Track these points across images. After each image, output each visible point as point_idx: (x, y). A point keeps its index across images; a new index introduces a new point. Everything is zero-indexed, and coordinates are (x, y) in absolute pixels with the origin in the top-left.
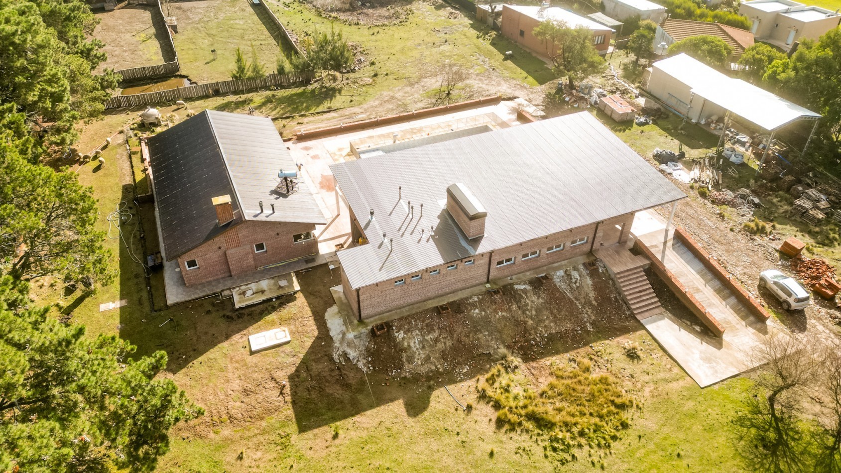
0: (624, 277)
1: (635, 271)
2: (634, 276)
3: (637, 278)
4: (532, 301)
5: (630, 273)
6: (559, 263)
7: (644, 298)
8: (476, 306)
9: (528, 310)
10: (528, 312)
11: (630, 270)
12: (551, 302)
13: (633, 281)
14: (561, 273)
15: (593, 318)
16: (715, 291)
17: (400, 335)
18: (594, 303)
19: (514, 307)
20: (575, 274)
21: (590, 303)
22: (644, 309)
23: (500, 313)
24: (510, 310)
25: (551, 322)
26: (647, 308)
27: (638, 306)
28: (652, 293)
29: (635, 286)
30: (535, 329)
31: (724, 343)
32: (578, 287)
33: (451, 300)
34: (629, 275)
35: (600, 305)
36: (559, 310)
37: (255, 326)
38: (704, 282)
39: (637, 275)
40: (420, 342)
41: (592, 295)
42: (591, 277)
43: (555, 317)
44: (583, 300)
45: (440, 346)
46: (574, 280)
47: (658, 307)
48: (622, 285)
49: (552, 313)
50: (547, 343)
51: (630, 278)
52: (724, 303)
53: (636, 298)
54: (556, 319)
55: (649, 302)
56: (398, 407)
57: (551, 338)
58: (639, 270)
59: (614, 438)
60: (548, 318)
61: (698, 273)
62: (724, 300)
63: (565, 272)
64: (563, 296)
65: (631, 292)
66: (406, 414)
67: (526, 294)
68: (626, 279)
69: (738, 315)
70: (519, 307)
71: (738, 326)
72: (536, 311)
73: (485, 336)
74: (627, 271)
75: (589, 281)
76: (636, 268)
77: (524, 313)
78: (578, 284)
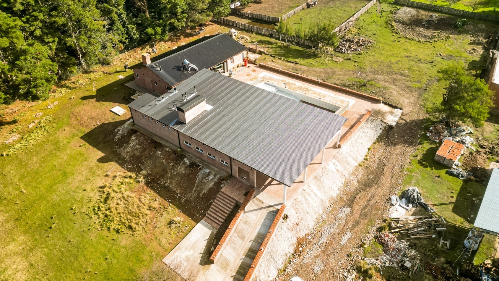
0: (223, 196)
1: (231, 199)
2: (227, 201)
3: (228, 203)
4: (180, 169)
5: (227, 197)
6: (214, 167)
7: (218, 214)
8: (163, 151)
9: (174, 170)
10: (173, 171)
11: (230, 197)
12: (186, 176)
13: (223, 202)
14: (207, 171)
15: (191, 199)
16: (250, 248)
17: (133, 138)
18: (201, 195)
19: (171, 164)
20: (211, 177)
21: (199, 192)
22: (212, 218)
23: (164, 161)
24: (168, 163)
25: (176, 183)
26: (213, 219)
27: (211, 213)
28: (225, 216)
29: (222, 205)
30: (167, 179)
31: (207, 266)
32: (204, 182)
33: (161, 142)
34: (226, 198)
35: (202, 198)
36: (184, 182)
37: (123, 105)
38: (253, 239)
39: (229, 202)
40: (133, 145)
41: (205, 191)
42: (214, 184)
43: (179, 183)
44: (198, 189)
45: (136, 152)
46: (207, 178)
47: (219, 224)
48: (217, 198)
49: (181, 180)
50: (161, 188)
51: (225, 199)
52: (244, 257)
53: (215, 210)
54: (178, 184)
55: (218, 218)
56: (100, 154)
57: (166, 188)
58: (233, 201)
59: (109, 229)
60: (177, 180)
61: (259, 234)
62: (246, 256)
63: (209, 172)
64: (194, 180)
65: (217, 205)
66: (98, 159)
67: (183, 164)
68: (222, 198)
69: (239, 268)
70: (173, 166)
71: (228, 271)
72: (177, 173)
73: (150, 163)
74: (228, 196)
75: (211, 185)
76: (233, 199)
77: (171, 169)
78: (206, 181)
